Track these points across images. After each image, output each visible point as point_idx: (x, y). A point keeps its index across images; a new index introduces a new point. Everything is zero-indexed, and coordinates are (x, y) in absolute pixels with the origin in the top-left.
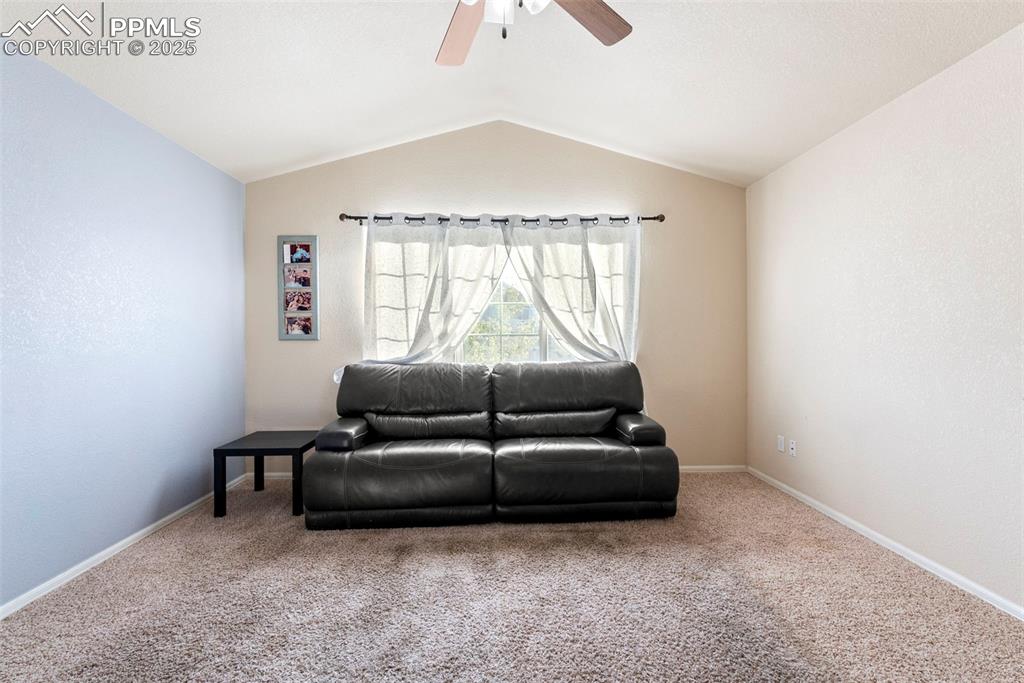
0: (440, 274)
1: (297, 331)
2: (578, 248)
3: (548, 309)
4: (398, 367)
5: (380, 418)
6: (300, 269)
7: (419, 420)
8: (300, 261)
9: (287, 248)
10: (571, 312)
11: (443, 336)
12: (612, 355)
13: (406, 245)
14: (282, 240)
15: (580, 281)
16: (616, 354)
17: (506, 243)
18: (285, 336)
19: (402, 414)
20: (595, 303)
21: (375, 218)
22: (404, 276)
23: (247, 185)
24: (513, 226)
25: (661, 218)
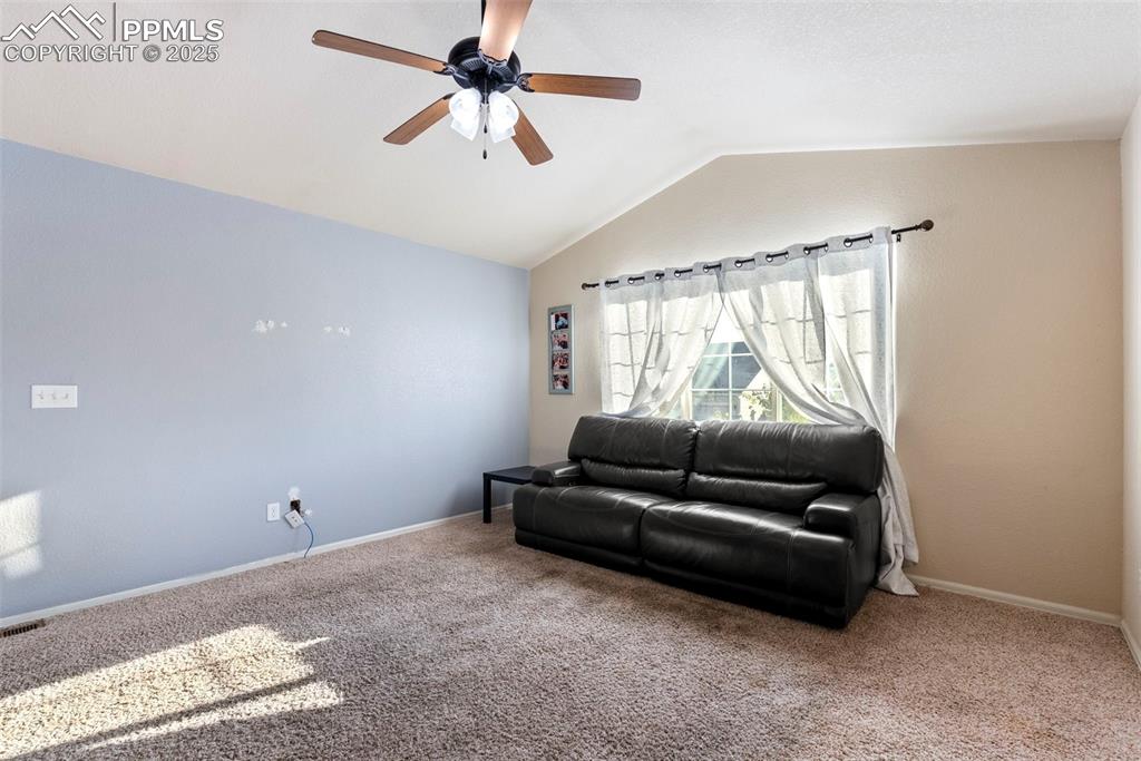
0: (656, 329)
1: (560, 387)
2: (800, 286)
4: (617, 420)
5: (591, 464)
6: (560, 333)
8: (561, 327)
9: (553, 317)
10: (791, 362)
12: (852, 417)
13: (631, 305)
14: (551, 311)
15: (802, 324)
16: (858, 416)
17: (721, 290)
18: (553, 391)
20: (824, 351)
21: (607, 283)
22: (630, 334)
23: (533, 270)
24: (725, 271)
25: (928, 225)
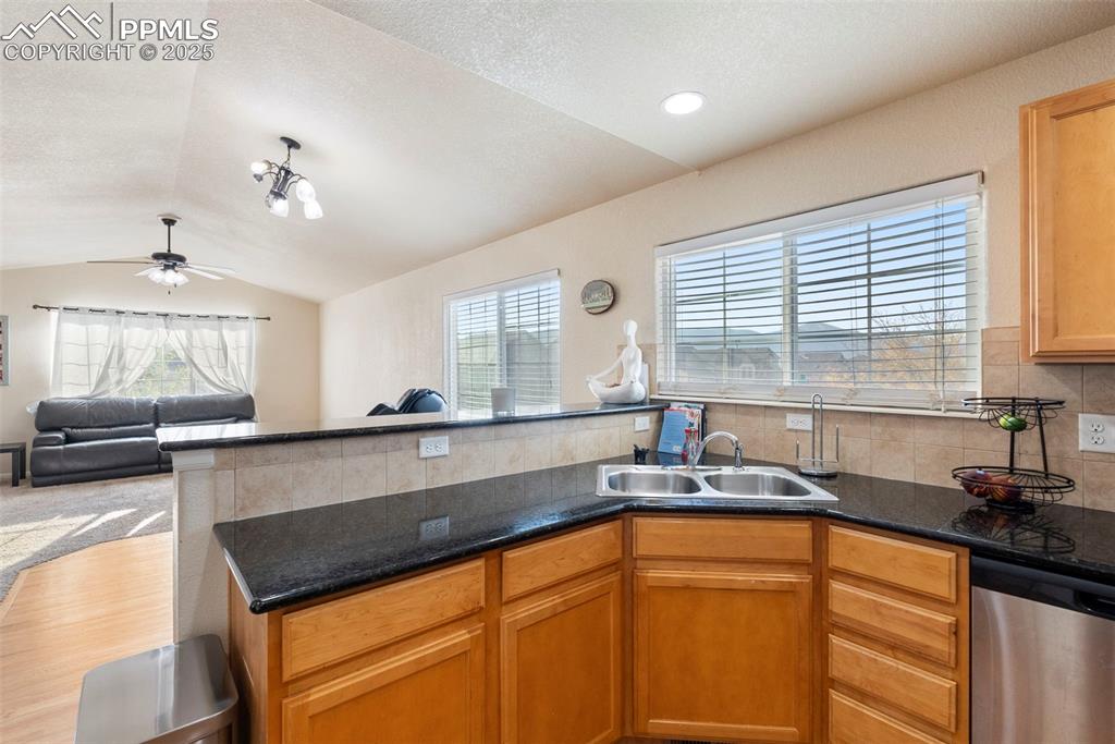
0: (117, 344)
2: (216, 333)
3: (195, 366)
4: (85, 401)
5: (75, 430)
7: (105, 430)
10: (211, 367)
11: (119, 382)
12: (238, 391)
13: (90, 327)
15: (217, 350)
16: (240, 390)
17: (167, 328)
19: (91, 428)
20: (227, 363)
21: (65, 308)
22: (88, 345)
24: (171, 319)
25: (269, 319)
